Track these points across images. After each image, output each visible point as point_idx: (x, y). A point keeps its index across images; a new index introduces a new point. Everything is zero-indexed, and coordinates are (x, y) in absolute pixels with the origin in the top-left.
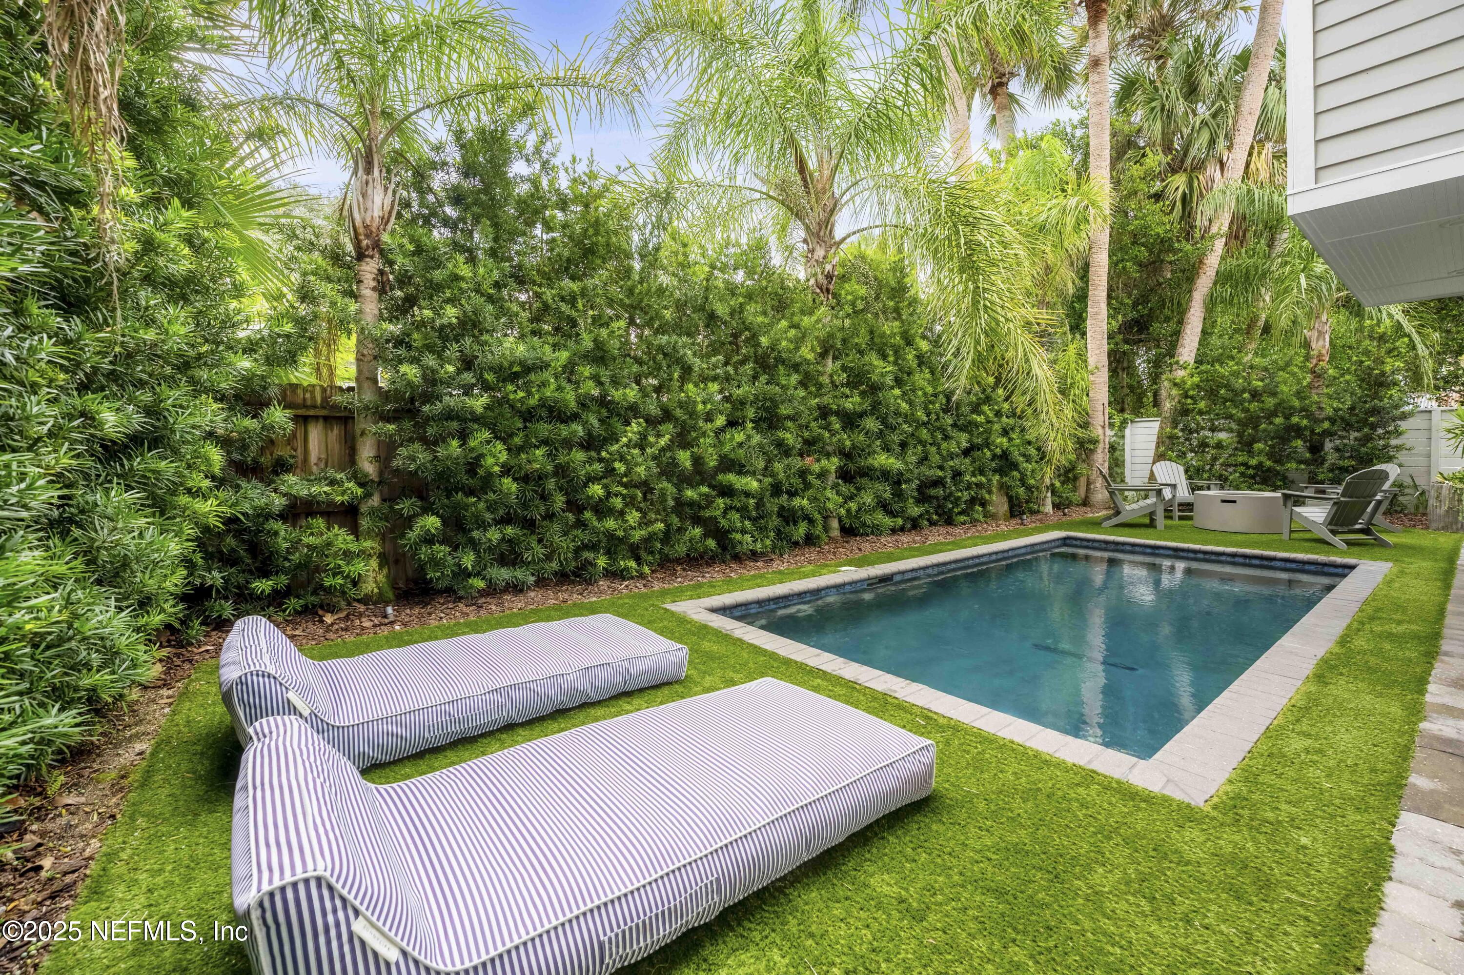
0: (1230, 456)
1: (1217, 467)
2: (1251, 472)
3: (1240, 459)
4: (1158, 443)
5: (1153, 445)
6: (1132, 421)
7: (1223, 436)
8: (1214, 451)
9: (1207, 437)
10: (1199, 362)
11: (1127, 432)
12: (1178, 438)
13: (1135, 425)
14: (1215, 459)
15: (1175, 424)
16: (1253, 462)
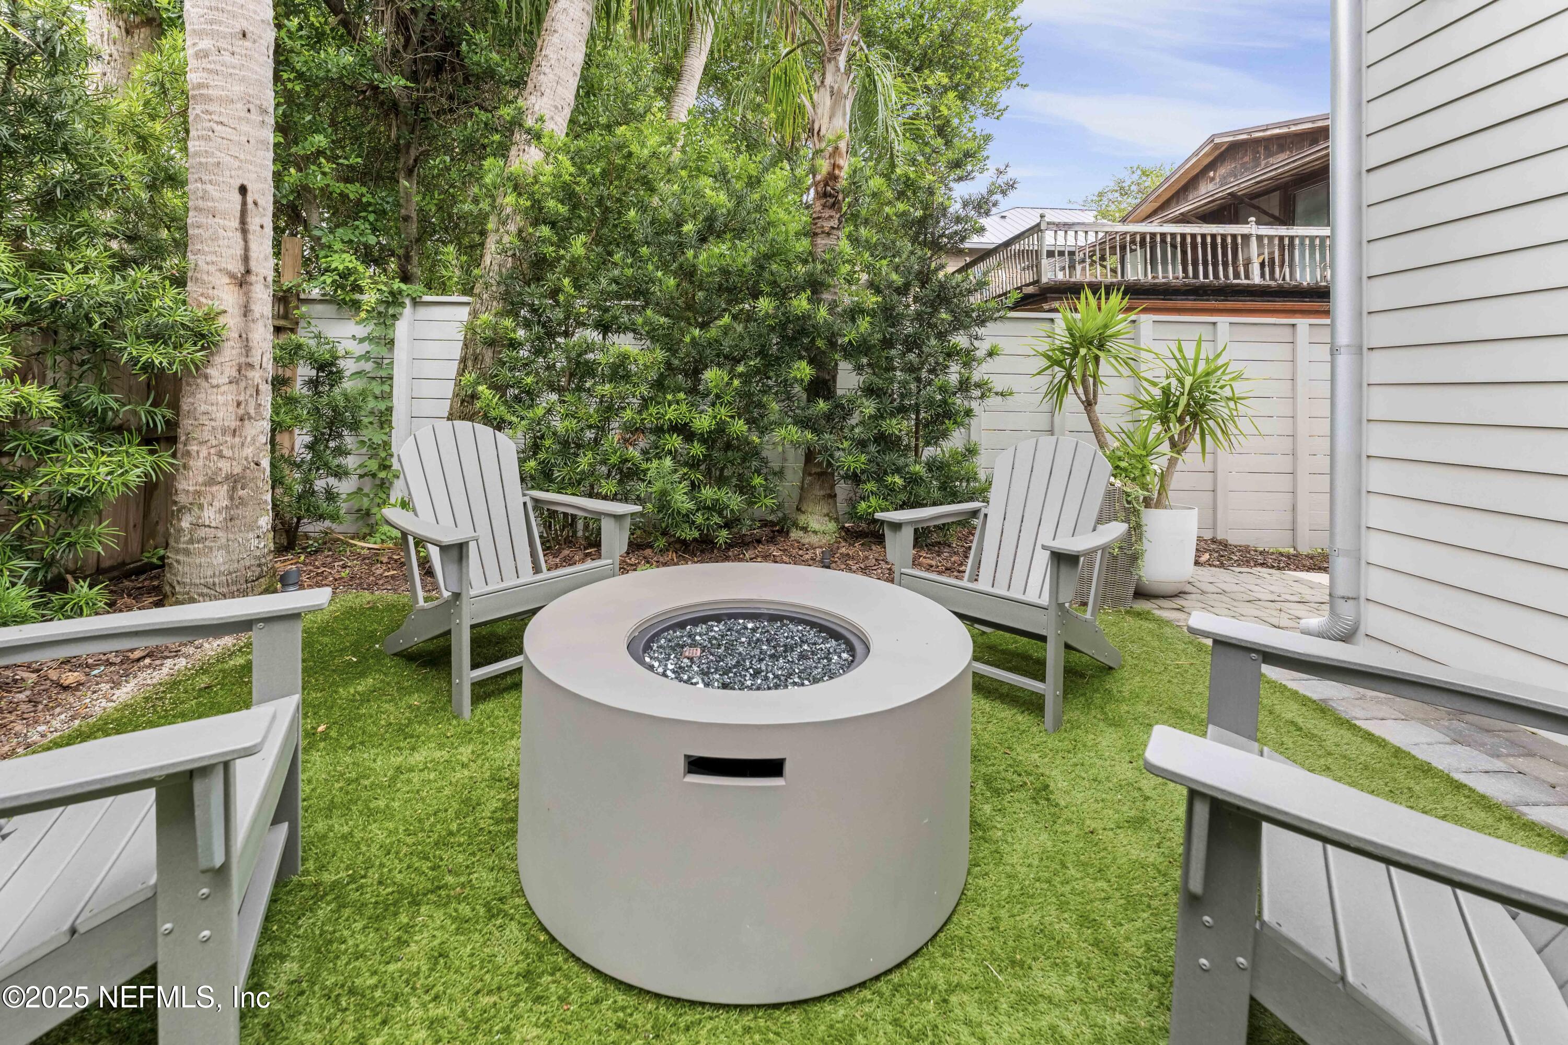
0: (645, 403)
1: (614, 436)
2: (697, 449)
3: (671, 414)
4: (464, 360)
5: (452, 369)
6: (416, 303)
7: (625, 343)
8: (607, 388)
9: (590, 348)
10: (577, 127)
11: (402, 329)
12: (514, 345)
13: (423, 312)
14: (609, 410)
15: (511, 306)
16: (703, 422)
